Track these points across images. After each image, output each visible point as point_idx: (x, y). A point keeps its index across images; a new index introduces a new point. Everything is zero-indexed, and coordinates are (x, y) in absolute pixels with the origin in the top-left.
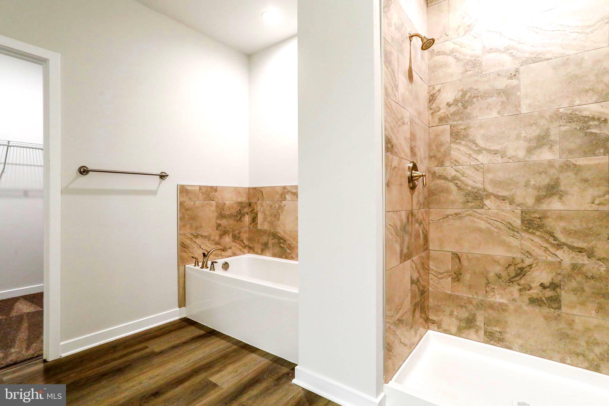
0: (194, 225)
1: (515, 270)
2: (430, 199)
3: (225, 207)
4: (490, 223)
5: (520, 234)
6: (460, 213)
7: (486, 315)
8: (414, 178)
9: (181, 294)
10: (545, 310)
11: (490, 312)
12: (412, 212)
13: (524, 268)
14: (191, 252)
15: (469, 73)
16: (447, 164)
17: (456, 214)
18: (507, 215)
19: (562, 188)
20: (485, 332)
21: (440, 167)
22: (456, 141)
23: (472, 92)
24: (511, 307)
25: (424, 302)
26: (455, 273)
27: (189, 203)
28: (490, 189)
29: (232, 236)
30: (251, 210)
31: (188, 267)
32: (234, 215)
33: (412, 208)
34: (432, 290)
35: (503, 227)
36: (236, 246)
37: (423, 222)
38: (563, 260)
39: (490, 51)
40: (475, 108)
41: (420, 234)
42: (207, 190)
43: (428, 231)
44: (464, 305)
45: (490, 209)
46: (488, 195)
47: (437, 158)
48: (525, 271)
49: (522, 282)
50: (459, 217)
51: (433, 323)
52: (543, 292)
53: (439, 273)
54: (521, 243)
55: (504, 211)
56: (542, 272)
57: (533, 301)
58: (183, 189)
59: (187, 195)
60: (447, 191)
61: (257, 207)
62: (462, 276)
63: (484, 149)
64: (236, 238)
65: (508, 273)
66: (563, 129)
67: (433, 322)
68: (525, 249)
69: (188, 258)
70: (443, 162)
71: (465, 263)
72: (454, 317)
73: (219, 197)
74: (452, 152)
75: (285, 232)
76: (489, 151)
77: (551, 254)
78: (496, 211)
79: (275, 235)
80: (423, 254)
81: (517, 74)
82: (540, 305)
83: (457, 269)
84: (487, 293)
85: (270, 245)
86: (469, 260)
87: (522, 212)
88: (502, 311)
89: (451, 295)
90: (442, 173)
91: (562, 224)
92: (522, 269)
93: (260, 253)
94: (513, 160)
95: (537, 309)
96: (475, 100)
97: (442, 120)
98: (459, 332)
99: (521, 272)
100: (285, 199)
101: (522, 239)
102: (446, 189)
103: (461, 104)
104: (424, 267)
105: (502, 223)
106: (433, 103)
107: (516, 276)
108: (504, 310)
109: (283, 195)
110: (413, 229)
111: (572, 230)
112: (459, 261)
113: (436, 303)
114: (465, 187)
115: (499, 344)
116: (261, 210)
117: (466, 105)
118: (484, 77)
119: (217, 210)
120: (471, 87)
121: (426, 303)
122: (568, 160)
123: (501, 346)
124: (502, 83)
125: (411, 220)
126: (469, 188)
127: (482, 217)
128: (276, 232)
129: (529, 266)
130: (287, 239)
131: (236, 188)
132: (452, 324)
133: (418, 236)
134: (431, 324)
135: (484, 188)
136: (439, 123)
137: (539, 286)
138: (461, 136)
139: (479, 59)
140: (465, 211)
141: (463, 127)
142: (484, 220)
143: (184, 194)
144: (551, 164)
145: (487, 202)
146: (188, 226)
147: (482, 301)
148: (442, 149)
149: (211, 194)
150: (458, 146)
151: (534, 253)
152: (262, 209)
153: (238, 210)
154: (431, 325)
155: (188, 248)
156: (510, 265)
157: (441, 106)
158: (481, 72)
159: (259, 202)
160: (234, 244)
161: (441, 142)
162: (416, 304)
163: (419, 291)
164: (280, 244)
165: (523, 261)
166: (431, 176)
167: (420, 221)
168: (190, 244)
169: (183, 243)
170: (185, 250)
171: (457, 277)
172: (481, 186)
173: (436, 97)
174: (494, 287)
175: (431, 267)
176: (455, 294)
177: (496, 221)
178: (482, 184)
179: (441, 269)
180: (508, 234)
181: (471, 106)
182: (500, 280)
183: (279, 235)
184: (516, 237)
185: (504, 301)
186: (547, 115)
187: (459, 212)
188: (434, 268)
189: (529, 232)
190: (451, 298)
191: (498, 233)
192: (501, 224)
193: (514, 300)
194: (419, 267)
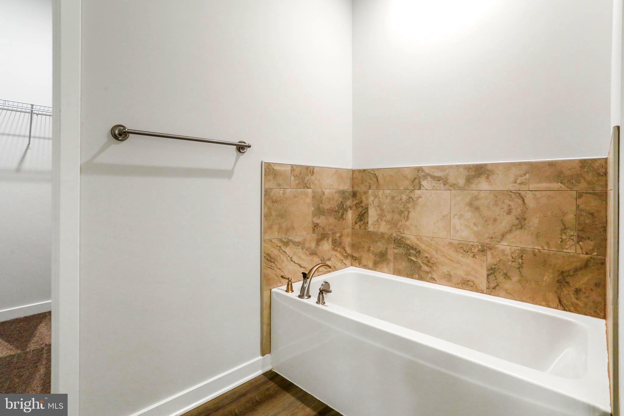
0: (284, 225)
3: (323, 198)
9: (265, 334)
14: (279, 269)
27: (277, 192)
29: (332, 242)
30: (357, 203)
31: (276, 292)
32: (334, 210)
36: (336, 256)
42: (301, 172)
58: (269, 169)
59: (274, 178)
61: (367, 198)
64: (337, 244)
69: (275, 277)
73: (316, 182)
75: (419, 238)
79: (399, 242)
85: (390, 257)
93: (371, 267)
100: (420, 187)
109: (417, 181)
116: (374, 202)
119: (314, 202)
128: (403, 238)
130: (422, 250)
131: (337, 170)
143: (271, 177)
146: (276, 228)
149: (307, 178)
152: (376, 202)
153: (340, 204)
155: (276, 262)
159: (370, 191)
160: (334, 253)
164: (409, 255)
168: (277, 256)
169: (268, 254)
170: (271, 266)
183: (408, 242)
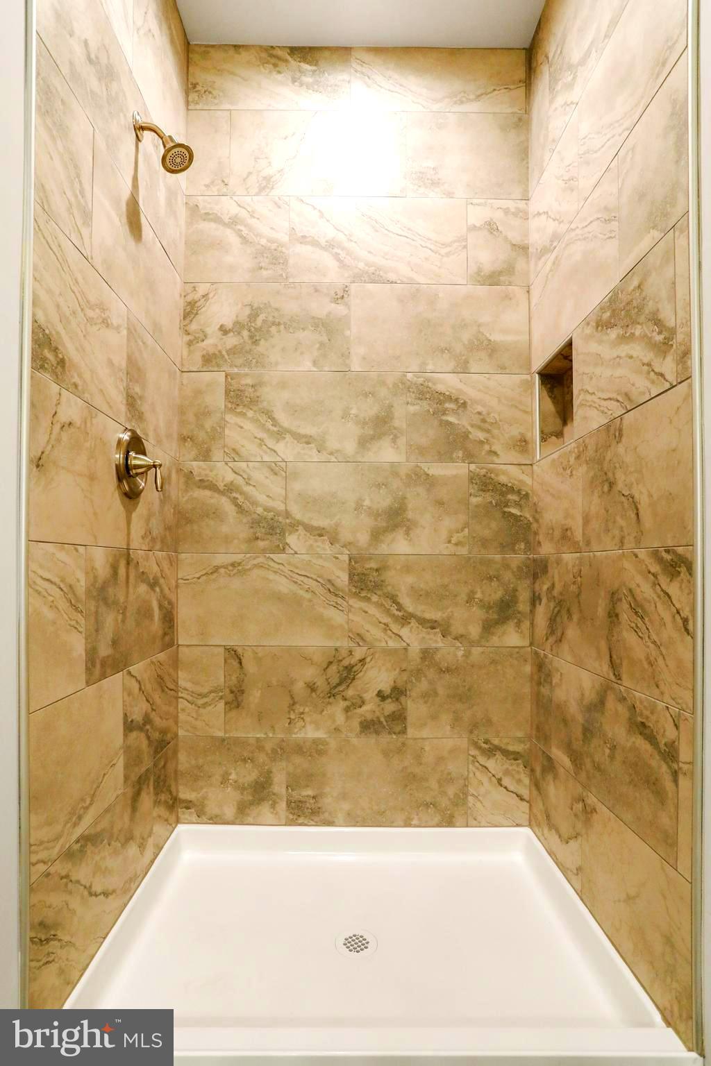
1: (339, 672)
2: (180, 531)
4: (296, 583)
5: (348, 603)
6: (241, 563)
7: (291, 769)
8: (134, 472)
10: (385, 739)
11: (297, 760)
12: (129, 554)
13: (353, 667)
15: (264, 273)
16: (217, 454)
17: (233, 565)
18: (326, 564)
19: (410, 515)
20: (289, 803)
21: (202, 463)
22: (235, 408)
23: (268, 313)
24: (333, 744)
25: (164, 766)
26: (232, 692)
28: (297, 513)
33: (128, 544)
34: (186, 734)
35: (320, 590)
37: (162, 581)
38: (411, 645)
39: (303, 240)
40: (273, 347)
41: (153, 610)
43: (176, 601)
44: (250, 755)
45: (296, 553)
46: (294, 525)
47: (196, 442)
48: (355, 672)
49: (350, 692)
50: (239, 571)
51: (188, 808)
52: (382, 706)
53: (199, 695)
54: (349, 620)
55: (321, 557)
56: (380, 670)
57: (368, 726)
60: (217, 514)
62: (244, 695)
63: (288, 432)
65: (327, 680)
66: (412, 409)
67: (188, 805)
68: (354, 630)
70: (208, 451)
71: (251, 667)
72: (231, 784)
74: (227, 432)
76: (298, 437)
77: (393, 635)
78: (306, 557)
80: (162, 656)
81: (345, 296)
82: (377, 733)
83: (236, 683)
84: (291, 726)
86: (259, 660)
87: (350, 560)
88: (317, 756)
89: (223, 740)
90: (206, 475)
91: (410, 579)
92: (349, 668)
94: (336, 458)
95: (372, 739)
96: (273, 329)
97: (209, 360)
98: (242, 815)
99: (349, 674)
101: (349, 611)
102: (213, 511)
103: (248, 333)
104: (165, 684)
105: (317, 581)
106: (191, 321)
107: (339, 685)
108: (320, 753)
110: (132, 597)
111: (422, 590)
112: (238, 665)
113: (193, 762)
114: (251, 507)
115: (312, 820)
117: (258, 338)
118: (292, 288)
120: (266, 302)
121: (171, 766)
122: (418, 466)
123: (316, 822)
124: (322, 307)
125: (125, 574)
126: (260, 510)
127: (282, 571)
129: (360, 661)
132: (226, 800)
133: (147, 614)
134: (184, 809)
135: (286, 510)
136: (202, 367)
137: (376, 697)
138: (246, 400)
139: (284, 250)
140: (251, 557)
141: (249, 381)
142: (286, 577)
144: (394, 469)
145: (291, 539)
147: (283, 741)
148: (208, 424)
150: (239, 420)
151: (368, 637)
154: (184, 813)
156: (330, 663)
157: (209, 331)
158: (287, 277)
161: (206, 407)
162: (140, 777)
163: (150, 745)
165: (351, 652)
166: (182, 480)
167: (153, 579)
171: (235, 698)
172: (281, 507)
173: (199, 308)
174: (304, 710)
175: (181, 683)
176: (232, 735)
177: (308, 577)
178: (283, 502)
179: (202, 686)
180: (328, 602)
181: (266, 340)
182: (314, 694)
184: (341, 608)
185: (320, 734)
186: (390, 381)
187: (240, 561)
188: (189, 685)
189: (362, 597)
190: (222, 744)
191: (310, 601)
192: (317, 583)
193: (337, 730)
194: (148, 687)
